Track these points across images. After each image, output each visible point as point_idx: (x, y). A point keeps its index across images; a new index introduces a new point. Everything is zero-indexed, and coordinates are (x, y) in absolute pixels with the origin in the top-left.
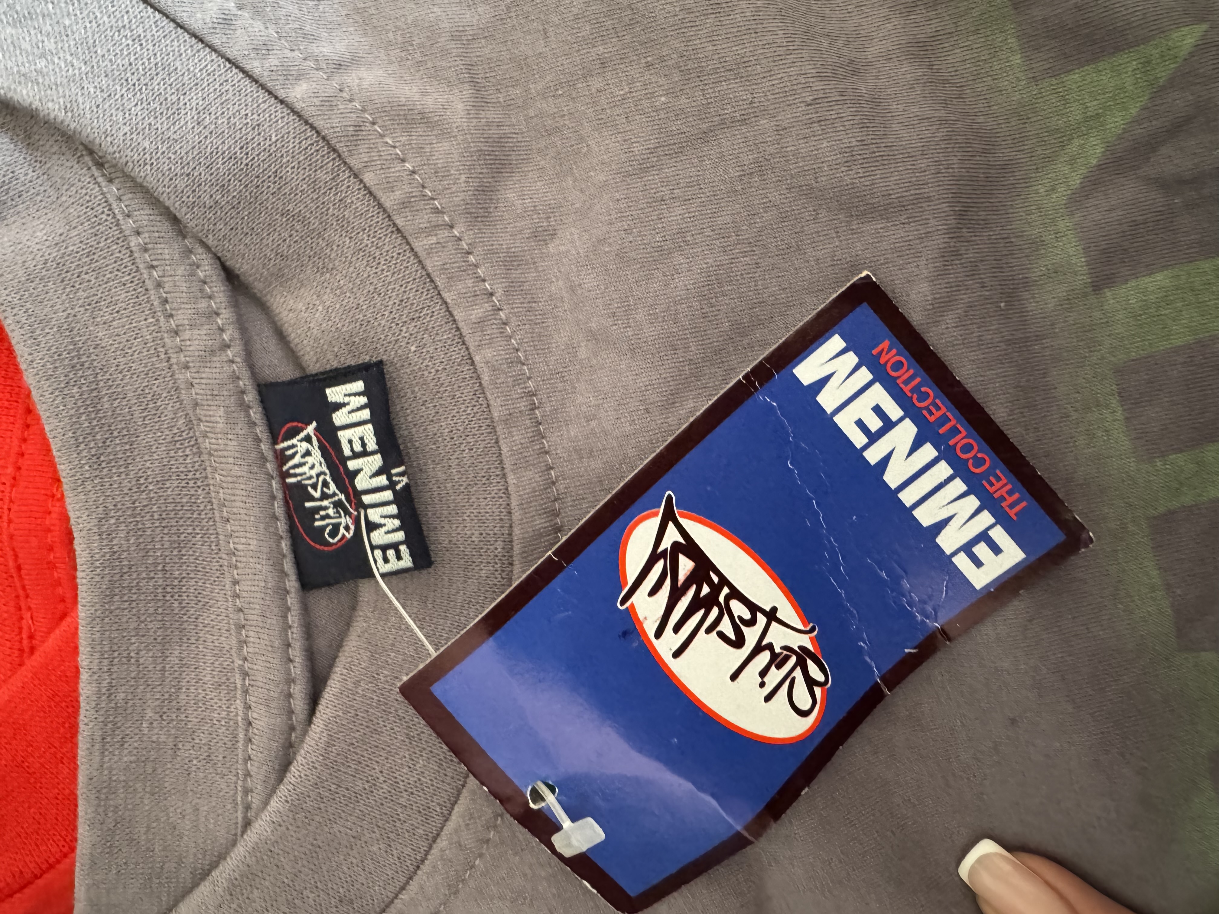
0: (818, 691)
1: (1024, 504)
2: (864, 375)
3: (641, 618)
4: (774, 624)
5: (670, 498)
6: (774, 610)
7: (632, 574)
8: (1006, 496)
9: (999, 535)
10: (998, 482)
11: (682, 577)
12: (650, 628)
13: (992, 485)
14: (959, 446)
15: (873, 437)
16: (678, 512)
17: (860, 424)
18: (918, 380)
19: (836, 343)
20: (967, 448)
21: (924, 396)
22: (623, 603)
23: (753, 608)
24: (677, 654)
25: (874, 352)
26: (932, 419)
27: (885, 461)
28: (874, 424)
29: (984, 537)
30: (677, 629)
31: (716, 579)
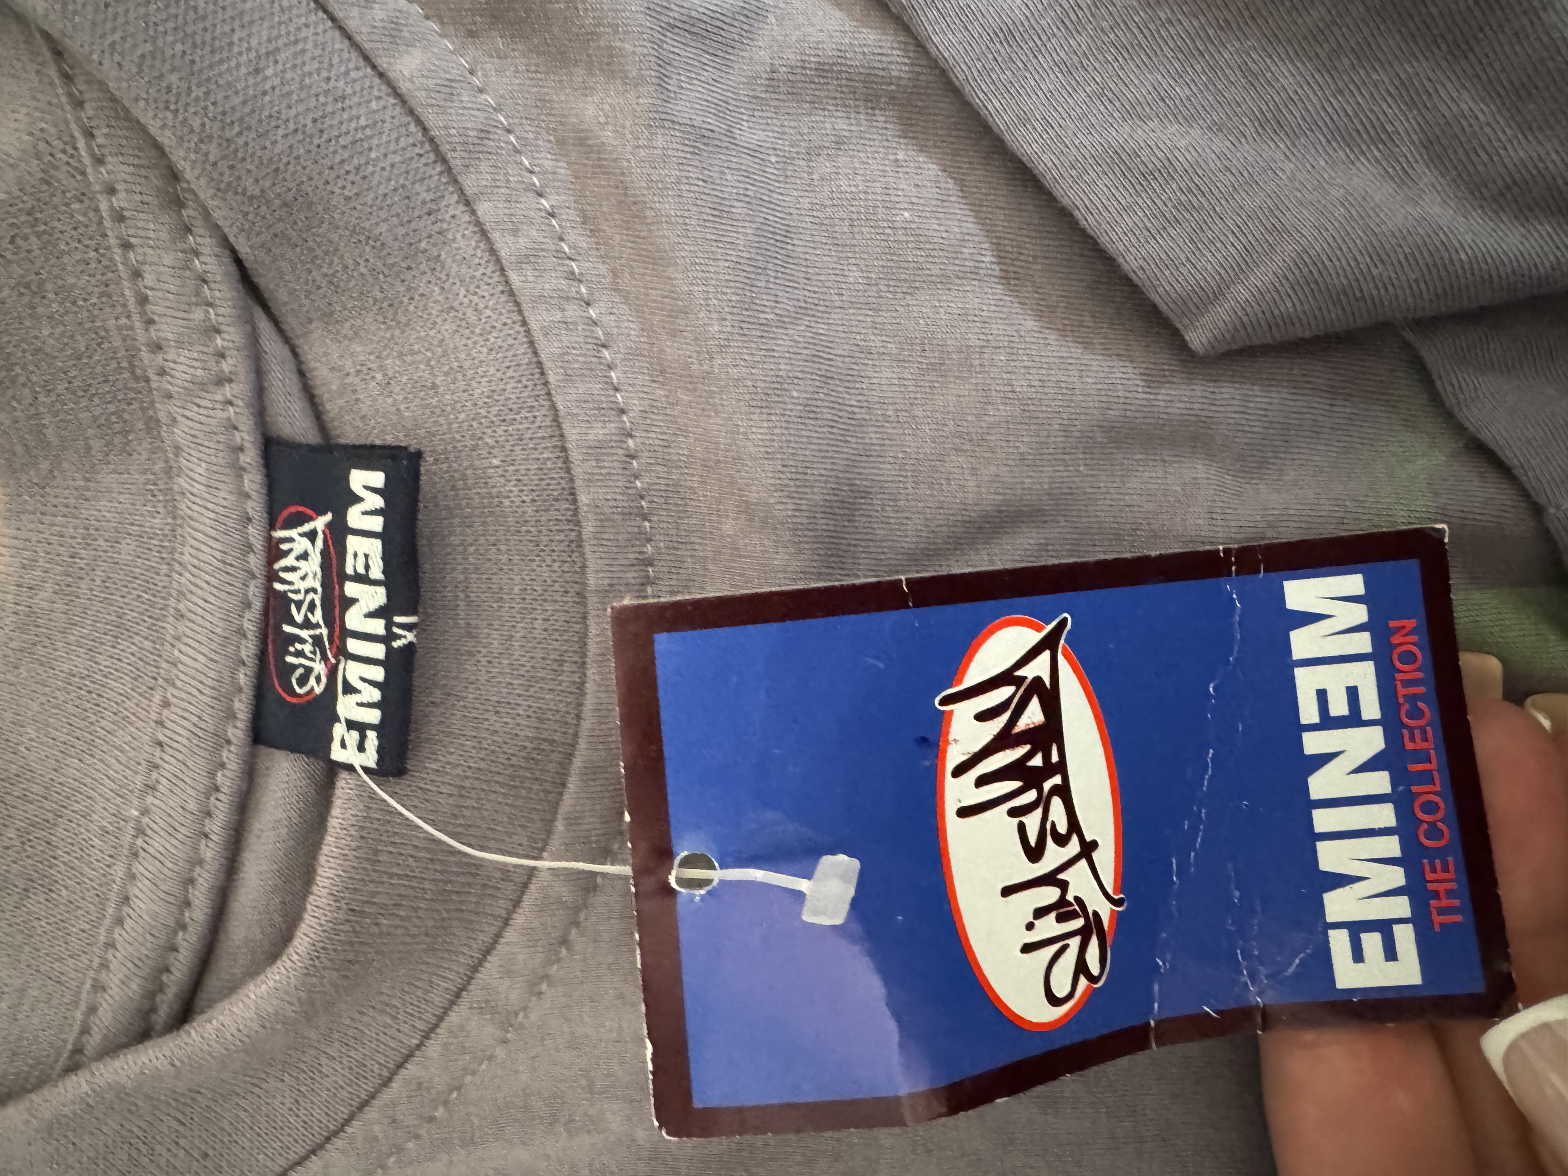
0: (1083, 982)
1: (1459, 918)
2: (1363, 643)
3: (951, 738)
4: (1083, 863)
5: (1064, 622)
6: (1094, 845)
7: (973, 677)
8: (1442, 895)
9: (1405, 936)
10: (1444, 871)
11: (1022, 724)
12: (954, 757)
13: (1434, 870)
14: (1423, 798)
15: (1327, 722)
16: (1064, 648)
17: (1322, 695)
18: (1422, 689)
19: (1354, 583)
20: (1430, 808)
21: (1416, 713)
22: (943, 702)
23: (1074, 825)
24: (964, 812)
25: (1393, 624)
26: (1410, 746)
27: (1325, 759)
28: (1339, 707)
29: (1384, 927)
30: (981, 782)
31: (1055, 758)
